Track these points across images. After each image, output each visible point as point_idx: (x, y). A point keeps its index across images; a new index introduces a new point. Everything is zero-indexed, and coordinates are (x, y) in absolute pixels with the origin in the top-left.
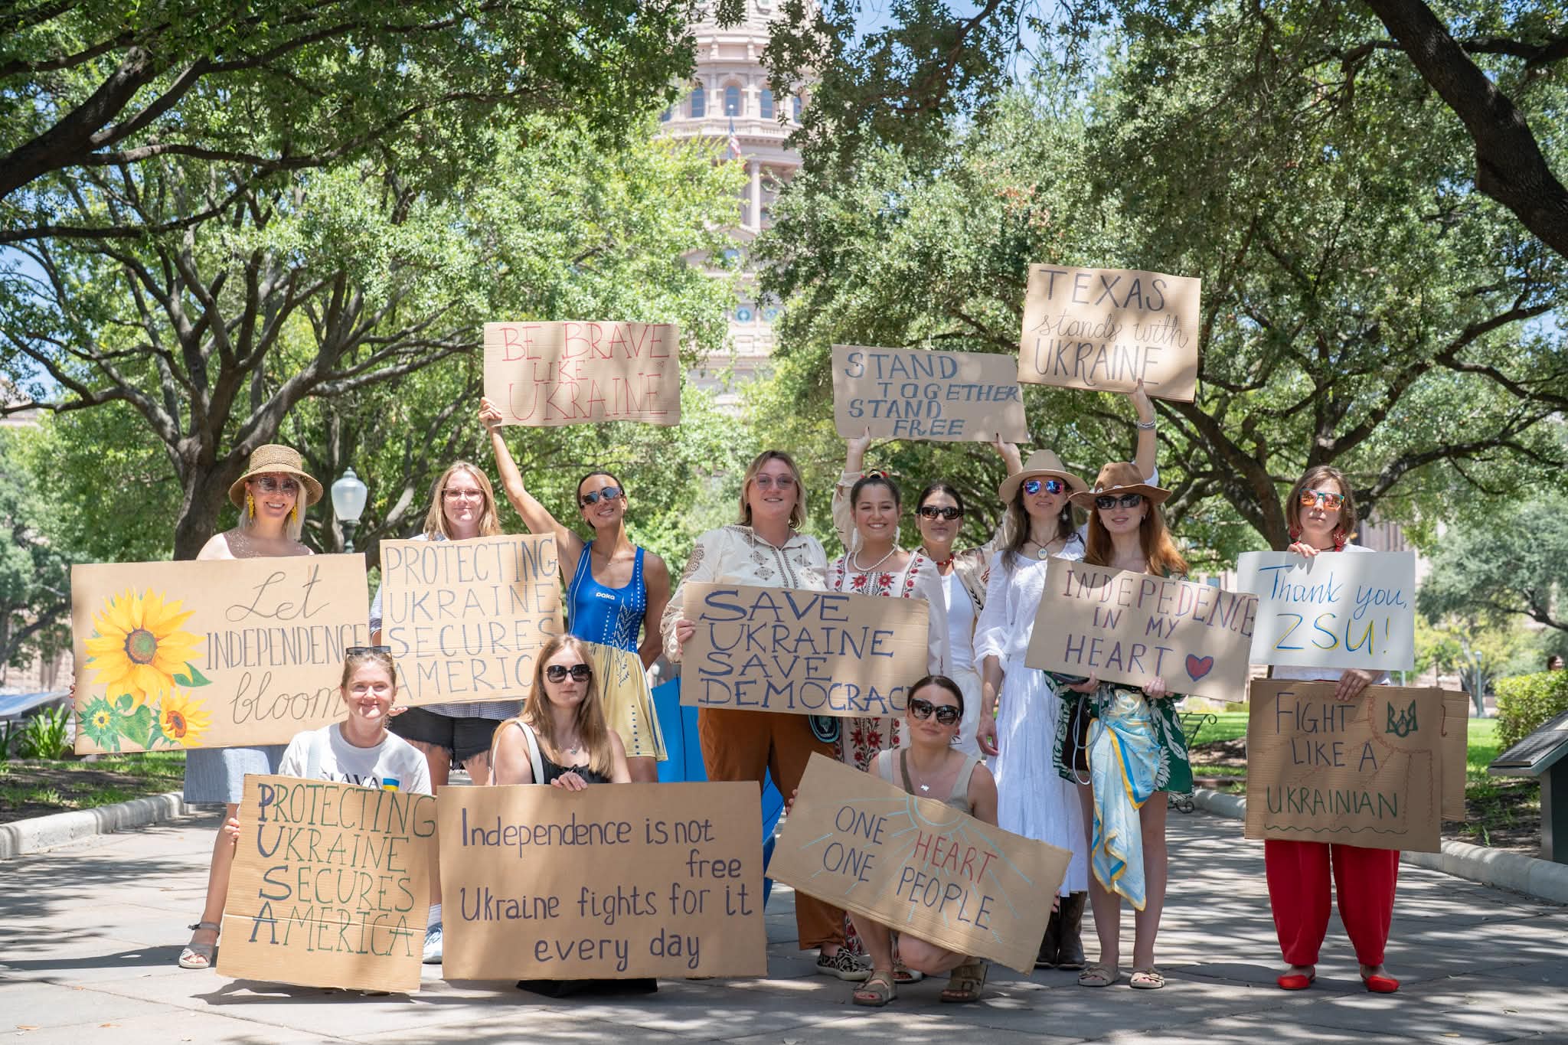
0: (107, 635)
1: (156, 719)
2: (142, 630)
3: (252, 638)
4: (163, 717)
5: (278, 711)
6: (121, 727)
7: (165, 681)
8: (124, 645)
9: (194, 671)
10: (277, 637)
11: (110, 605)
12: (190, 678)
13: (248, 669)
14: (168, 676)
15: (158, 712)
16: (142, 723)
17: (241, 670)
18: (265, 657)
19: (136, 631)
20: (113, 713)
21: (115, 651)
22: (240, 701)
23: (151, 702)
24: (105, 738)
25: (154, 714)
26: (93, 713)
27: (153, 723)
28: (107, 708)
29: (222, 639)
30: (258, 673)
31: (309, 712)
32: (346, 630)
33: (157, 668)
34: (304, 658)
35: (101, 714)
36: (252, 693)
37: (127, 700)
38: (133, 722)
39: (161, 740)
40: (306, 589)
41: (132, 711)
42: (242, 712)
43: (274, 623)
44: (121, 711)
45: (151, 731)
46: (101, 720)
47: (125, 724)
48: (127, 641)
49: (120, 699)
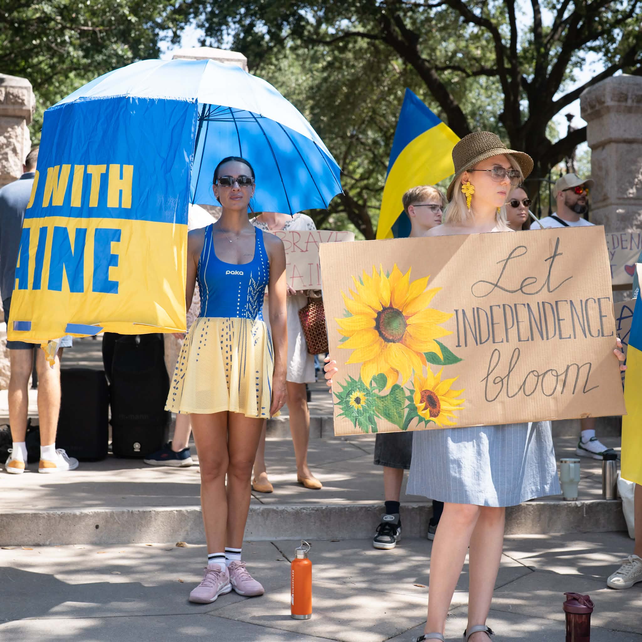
0: (358, 314)
1: (411, 399)
2: (391, 307)
3: (498, 313)
4: (417, 397)
5: (529, 388)
6: (377, 407)
7: (417, 360)
8: (374, 324)
9: (444, 349)
10: (523, 313)
11: (358, 283)
12: (441, 357)
13: (496, 346)
14: (418, 354)
15: (412, 392)
16: (397, 403)
17: (489, 346)
18: (513, 333)
19: (385, 309)
20: (368, 394)
21: (367, 330)
22: (491, 379)
23: (404, 383)
24: (362, 419)
25: (408, 393)
26: (349, 394)
27: (407, 403)
28: (363, 388)
29: (469, 314)
30: (506, 349)
31: (559, 388)
32: (591, 304)
33: (408, 347)
34: (551, 334)
35: (355, 395)
36: (501, 370)
37: (381, 380)
38: (389, 403)
39: (415, 420)
40: (549, 262)
41: (387, 390)
42: (493, 390)
43: (519, 298)
44: (376, 391)
45: (406, 411)
46: (358, 400)
47: (381, 404)
48: (377, 320)
49: (374, 379)
